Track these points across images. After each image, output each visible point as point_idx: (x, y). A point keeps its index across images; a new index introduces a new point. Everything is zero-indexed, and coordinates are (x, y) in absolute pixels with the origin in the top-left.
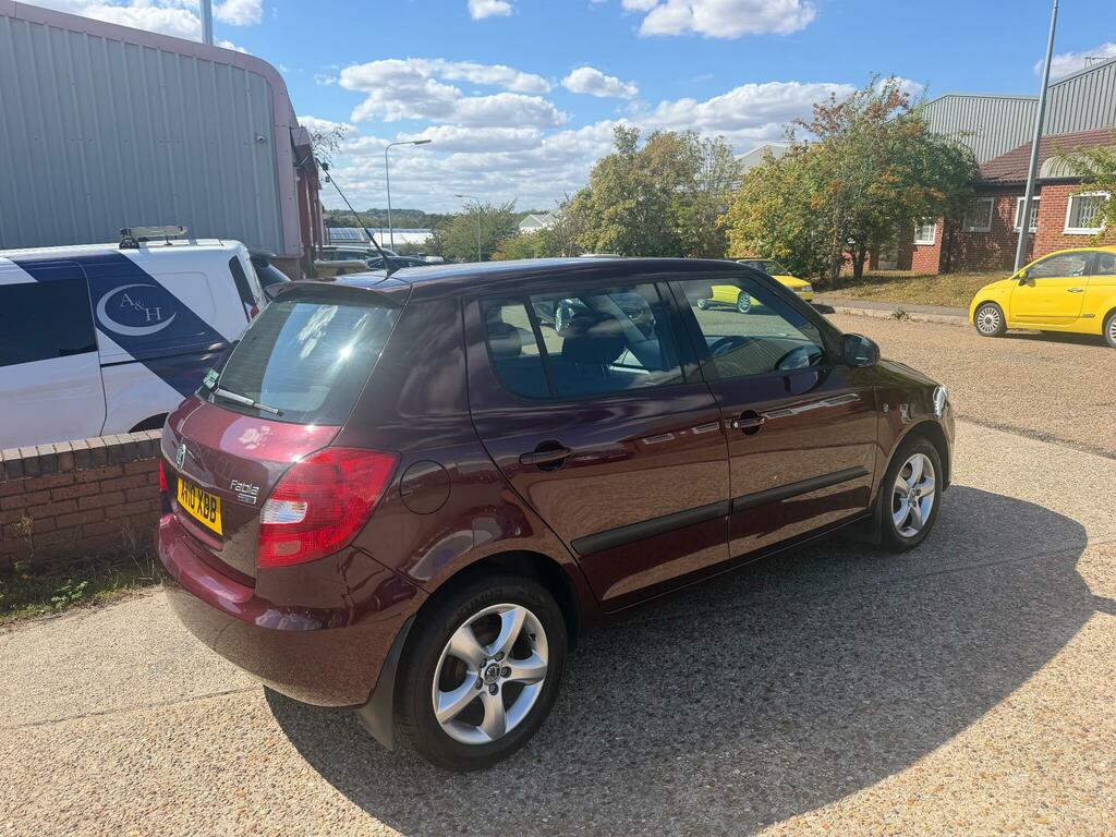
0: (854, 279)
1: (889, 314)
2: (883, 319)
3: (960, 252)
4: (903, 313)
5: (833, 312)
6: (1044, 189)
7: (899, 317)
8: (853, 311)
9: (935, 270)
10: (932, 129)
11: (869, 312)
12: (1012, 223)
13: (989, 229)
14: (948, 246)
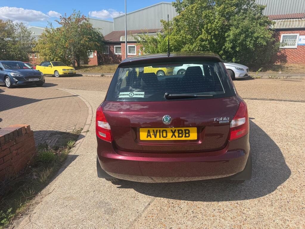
0: (78, 67)
1: (100, 75)
2: (98, 77)
3: (102, 60)
4: (104, 75)
5: (82, 76)
6: (122, 44)
7: (102, 76)
8: (89, 75)
9: (97, 64)
10: (93, 27)
11: (93, 75)
12: (114, 52)
13: (108, 54)
14: (99, 58)
